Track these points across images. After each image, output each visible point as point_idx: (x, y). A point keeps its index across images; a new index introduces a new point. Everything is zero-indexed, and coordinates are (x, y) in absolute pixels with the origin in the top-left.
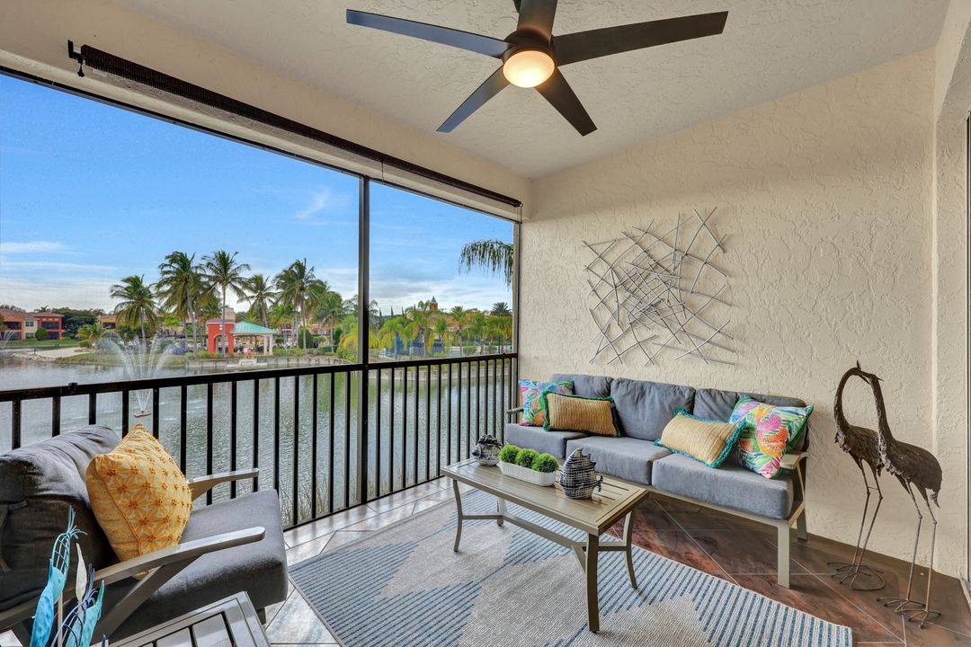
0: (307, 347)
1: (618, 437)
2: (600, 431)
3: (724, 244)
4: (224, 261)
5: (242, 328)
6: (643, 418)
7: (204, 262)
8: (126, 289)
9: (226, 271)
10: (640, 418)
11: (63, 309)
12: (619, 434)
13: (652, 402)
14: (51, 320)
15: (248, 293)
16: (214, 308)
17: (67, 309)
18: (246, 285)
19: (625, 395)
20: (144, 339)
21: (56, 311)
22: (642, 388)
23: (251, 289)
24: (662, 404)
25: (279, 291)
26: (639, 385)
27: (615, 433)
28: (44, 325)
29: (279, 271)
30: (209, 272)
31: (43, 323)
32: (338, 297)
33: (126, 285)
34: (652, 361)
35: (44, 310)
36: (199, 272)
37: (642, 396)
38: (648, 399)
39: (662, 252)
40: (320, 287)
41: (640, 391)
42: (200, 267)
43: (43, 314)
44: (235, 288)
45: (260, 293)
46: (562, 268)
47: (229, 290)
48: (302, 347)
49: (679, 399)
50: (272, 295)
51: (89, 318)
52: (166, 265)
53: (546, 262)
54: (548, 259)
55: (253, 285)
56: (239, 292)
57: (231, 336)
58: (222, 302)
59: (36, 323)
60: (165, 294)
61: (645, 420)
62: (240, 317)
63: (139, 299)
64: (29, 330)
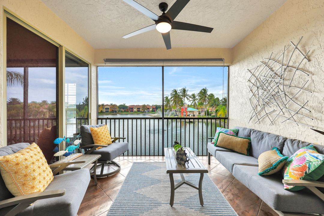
0: (207, 115)
1: (247, 155)
2: (238, 151)
3: (309, 57)
4: (184, 91)
5: (189, 109)
6: (260, 149)
7: (180, 91)
9: (185, 93)
10: (259, 149)
12: (248, 154)
13: (265, 142)
15: (191, 99)
16: (182, 104)
17: (156, 105)
18: (190, 97)
19: (255, 138)
21: (155, 105)
22: (263, 135)
23: (191, 98)
24: (268, 144)
25: (199, 98)
26: (262, 134)
27: (246, 154)
28: (153, 108)
29: (199, 92)
30: (181, 94)
32: (218, 99)
34: (273, 123)
35: (153, 105)
36: (179, 94)
37: (261, 139)
38: (264, 140)
39: (277, 67)
40: (212, 96)
41: (261, 136)
42: (179, 93)
44: (187, 98)
45: (194, 99)
46: (241, 82)
47: (186, 99)
48: (206, 115)
49: (276, 142)
50: (197, 99)
52: (172, 93)
53: (236, 80)
54: (237, 79)
55: (192, 97)
56: (188, 99)
57: (187, 112)
58: (184, 102)
60: (172, 100)
61: (260, 151)
62: (189, 106)
63: (167, 102)
64: (151, 110)
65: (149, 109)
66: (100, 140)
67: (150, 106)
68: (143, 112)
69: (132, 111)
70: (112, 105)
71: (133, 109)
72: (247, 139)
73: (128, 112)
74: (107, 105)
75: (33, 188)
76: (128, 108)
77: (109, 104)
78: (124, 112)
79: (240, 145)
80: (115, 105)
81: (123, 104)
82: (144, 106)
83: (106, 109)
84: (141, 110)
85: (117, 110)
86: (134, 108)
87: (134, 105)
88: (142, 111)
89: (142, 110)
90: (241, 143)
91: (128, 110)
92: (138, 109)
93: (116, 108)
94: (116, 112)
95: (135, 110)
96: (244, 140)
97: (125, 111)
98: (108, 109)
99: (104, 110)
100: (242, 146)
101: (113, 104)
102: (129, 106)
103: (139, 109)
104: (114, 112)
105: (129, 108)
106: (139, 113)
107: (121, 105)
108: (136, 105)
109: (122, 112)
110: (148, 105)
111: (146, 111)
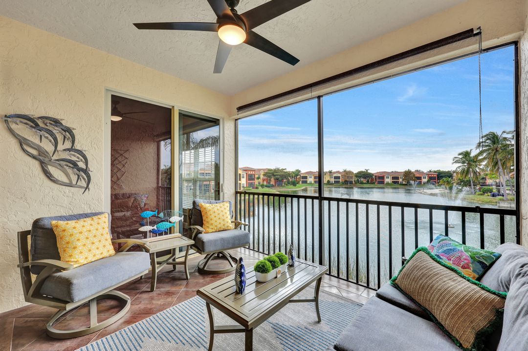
2: (441, 322)
8: (461, 159)
11: (438, 171)
14: (433, 176)
17: (439, 170)
20: (472, 186)
21: (435, 172)
27: (467, 344)
31: (430, 177)
33: (461, 157)
35: (430, 171)
43: (430, 173)
51: (449, 175)
59: (427, 177)
60: (484, 159)
63: (468, 164)
64: (424, 180)
65: (419, 178)
66: (208, 222)
67: (423, 173)
68: (407, 185)
69: (383, 183)
70: (345, 171)
71: (384, 179)
72: (493, 296)
73: (373, 183)
74: (338, 172)
75: (71, 256)
76: (374, 177)
77: (341, 171)
78: (365, 183)
79: (451, 306)
80: (350, 172)
81: (364, 170)
82: (408, 174)
83: (335, 178)
84: (400, 180)
85: (353, 180)
86: (385, 177)
87: (385, 172)
88: (404, 183)
89: (403, 180)
90: (457, 301)
91: (374, 181)
92: (393, 178)
93: (352, 177)
94: (352, 183)
95: (388, 180)
96: (478, 295)
97: (368, 181)
98: (338, 178)
99: (333, 180)
100: (457, 312)
101: (348, 170)
102: (375, 173)
103: (397, 178)
104: (348, 184)
105: (376, 176)
106: (396, 186)
107: (360, 173)
108: (390, 171)
109: (362, 183)
110: (417, 171)
111: (412, 182)
